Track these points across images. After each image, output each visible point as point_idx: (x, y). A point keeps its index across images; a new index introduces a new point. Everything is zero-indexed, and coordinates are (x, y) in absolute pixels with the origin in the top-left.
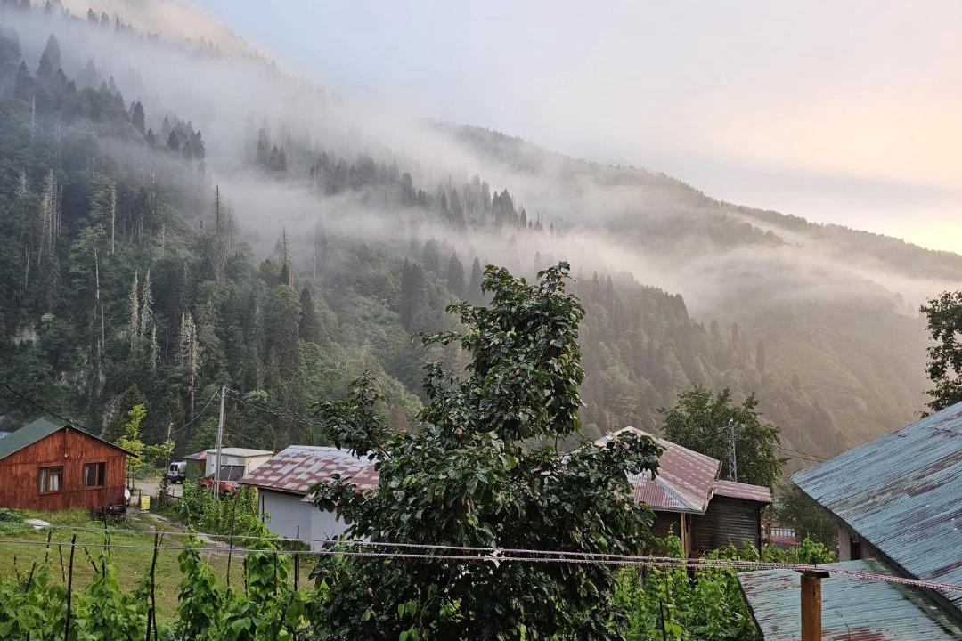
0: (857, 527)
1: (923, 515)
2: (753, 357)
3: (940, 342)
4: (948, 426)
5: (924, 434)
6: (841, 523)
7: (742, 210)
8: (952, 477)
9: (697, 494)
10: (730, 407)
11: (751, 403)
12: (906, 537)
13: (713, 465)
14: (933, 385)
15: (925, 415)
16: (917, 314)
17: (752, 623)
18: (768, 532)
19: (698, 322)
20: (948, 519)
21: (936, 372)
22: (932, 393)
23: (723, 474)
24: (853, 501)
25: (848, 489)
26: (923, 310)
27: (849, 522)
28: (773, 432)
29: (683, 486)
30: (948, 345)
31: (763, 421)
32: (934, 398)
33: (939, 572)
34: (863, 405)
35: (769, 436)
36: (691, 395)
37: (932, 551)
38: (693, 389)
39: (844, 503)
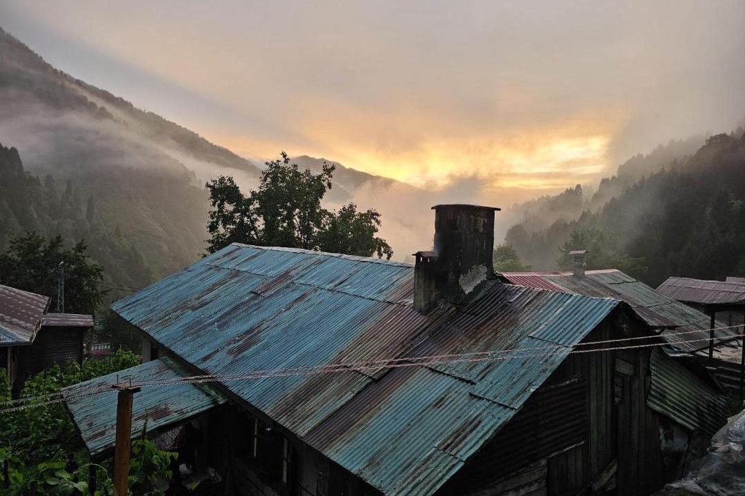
0: (157, 337)
1: (199, 322)
2: (84, 209)
3: (216, 209)
4: (217, 263)
5: (204, 269)
6: (146, 335)
7: (79, 83)
8: (216, 297)
9: (26, 328)
10: (61, 251)
11: (80, 248)
12: (188, 339)
13: (44, 300)
14: (210, 237)
15: (205, 256)
16: (204, 187)
17: (72, 423)
18: (88, 349)
19: (34, 175)
20: (212, 323)
21: (213, 228)
22: (209, 241)
23: (52, 308)
24: (155, 319)
25: (152, 311)
26: (208, 186)
27: (152, 334)
28: (98, 270)
29: (11, 323)
30: (221, 211)
31: (90, 262)
32: (210, 245)
33: (205, 359)
34: (166, 248)
35: (94, 274)
36: (22, 240)
37: (202, 346)
38: (25, 235)
39: (149, 321)
